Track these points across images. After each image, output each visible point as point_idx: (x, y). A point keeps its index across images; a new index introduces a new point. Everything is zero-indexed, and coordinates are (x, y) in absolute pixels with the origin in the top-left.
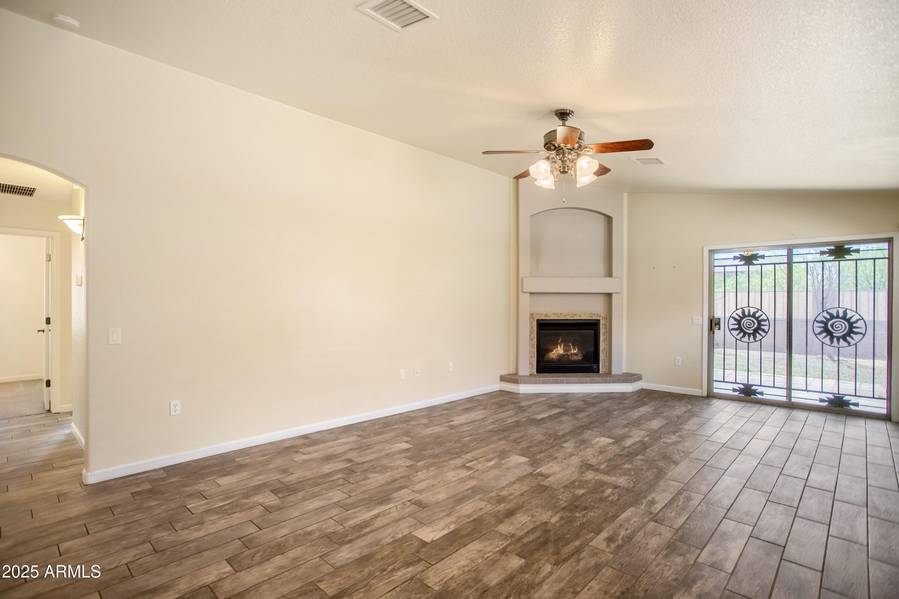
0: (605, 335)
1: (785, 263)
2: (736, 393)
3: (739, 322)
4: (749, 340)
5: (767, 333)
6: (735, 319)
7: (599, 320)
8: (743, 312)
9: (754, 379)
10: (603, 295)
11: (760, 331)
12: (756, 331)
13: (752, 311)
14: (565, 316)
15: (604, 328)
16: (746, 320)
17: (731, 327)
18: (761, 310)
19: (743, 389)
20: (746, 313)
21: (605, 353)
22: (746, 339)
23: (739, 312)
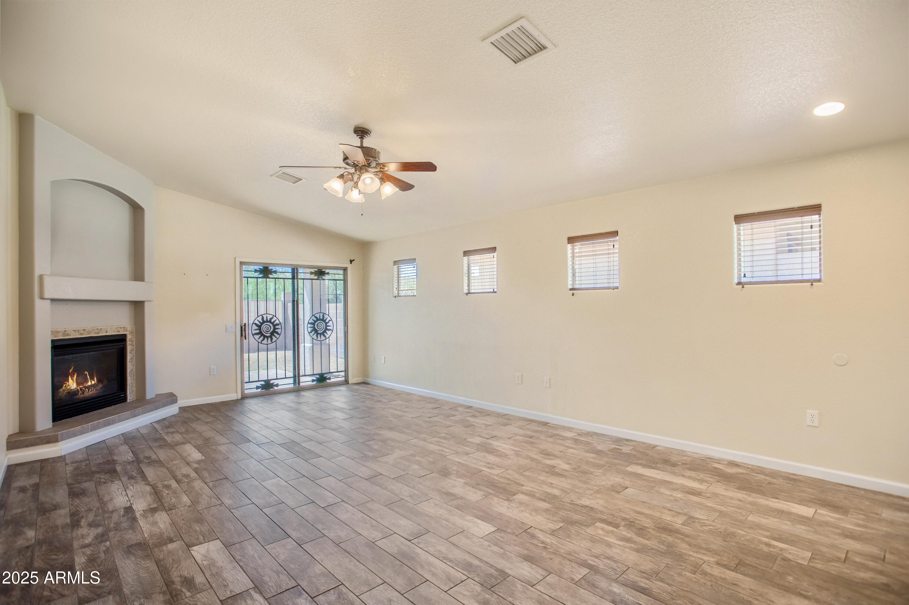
0: (131, 353)
1: (290, 279)
2: (259, 390)
3: (259, 327)
4: (267, 342)
5: (280, 334)
6: (256, 324)
7: (125, 336)
8: (263, 318)
9: (272, 374)
10: (128, 303)
11: (275, 334)
12: (272, 334)
13: (269, 317)
14: (89, 332)
15: (131, 345)
16: (264, 326)
17: (254, 332)
18: (275, 316)
19: (264, 384)
20: (265, 320)
21: (132, 375)
22: (265, 341)
23: (260, 319)
